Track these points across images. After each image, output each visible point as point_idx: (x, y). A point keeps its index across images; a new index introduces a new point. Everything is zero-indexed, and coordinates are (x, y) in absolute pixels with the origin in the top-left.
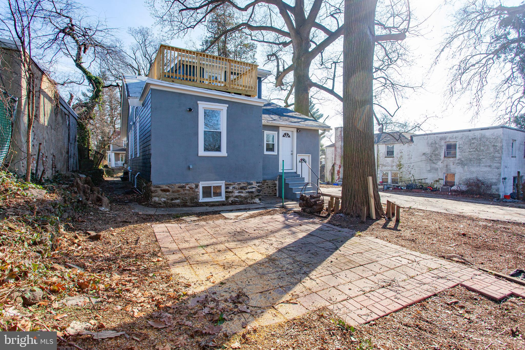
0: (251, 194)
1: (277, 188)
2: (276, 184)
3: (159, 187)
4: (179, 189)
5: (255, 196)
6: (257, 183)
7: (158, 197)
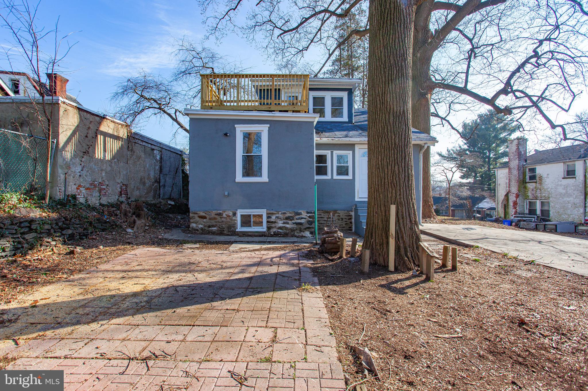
0: (300, 226)
1: (353, 220)
2: (351, 216)
3: (197, 214)
4: (216, 216)
5: (305, 229)
6: (308, 213)
7: (196, 223)
